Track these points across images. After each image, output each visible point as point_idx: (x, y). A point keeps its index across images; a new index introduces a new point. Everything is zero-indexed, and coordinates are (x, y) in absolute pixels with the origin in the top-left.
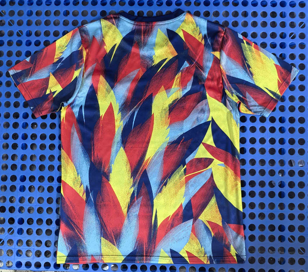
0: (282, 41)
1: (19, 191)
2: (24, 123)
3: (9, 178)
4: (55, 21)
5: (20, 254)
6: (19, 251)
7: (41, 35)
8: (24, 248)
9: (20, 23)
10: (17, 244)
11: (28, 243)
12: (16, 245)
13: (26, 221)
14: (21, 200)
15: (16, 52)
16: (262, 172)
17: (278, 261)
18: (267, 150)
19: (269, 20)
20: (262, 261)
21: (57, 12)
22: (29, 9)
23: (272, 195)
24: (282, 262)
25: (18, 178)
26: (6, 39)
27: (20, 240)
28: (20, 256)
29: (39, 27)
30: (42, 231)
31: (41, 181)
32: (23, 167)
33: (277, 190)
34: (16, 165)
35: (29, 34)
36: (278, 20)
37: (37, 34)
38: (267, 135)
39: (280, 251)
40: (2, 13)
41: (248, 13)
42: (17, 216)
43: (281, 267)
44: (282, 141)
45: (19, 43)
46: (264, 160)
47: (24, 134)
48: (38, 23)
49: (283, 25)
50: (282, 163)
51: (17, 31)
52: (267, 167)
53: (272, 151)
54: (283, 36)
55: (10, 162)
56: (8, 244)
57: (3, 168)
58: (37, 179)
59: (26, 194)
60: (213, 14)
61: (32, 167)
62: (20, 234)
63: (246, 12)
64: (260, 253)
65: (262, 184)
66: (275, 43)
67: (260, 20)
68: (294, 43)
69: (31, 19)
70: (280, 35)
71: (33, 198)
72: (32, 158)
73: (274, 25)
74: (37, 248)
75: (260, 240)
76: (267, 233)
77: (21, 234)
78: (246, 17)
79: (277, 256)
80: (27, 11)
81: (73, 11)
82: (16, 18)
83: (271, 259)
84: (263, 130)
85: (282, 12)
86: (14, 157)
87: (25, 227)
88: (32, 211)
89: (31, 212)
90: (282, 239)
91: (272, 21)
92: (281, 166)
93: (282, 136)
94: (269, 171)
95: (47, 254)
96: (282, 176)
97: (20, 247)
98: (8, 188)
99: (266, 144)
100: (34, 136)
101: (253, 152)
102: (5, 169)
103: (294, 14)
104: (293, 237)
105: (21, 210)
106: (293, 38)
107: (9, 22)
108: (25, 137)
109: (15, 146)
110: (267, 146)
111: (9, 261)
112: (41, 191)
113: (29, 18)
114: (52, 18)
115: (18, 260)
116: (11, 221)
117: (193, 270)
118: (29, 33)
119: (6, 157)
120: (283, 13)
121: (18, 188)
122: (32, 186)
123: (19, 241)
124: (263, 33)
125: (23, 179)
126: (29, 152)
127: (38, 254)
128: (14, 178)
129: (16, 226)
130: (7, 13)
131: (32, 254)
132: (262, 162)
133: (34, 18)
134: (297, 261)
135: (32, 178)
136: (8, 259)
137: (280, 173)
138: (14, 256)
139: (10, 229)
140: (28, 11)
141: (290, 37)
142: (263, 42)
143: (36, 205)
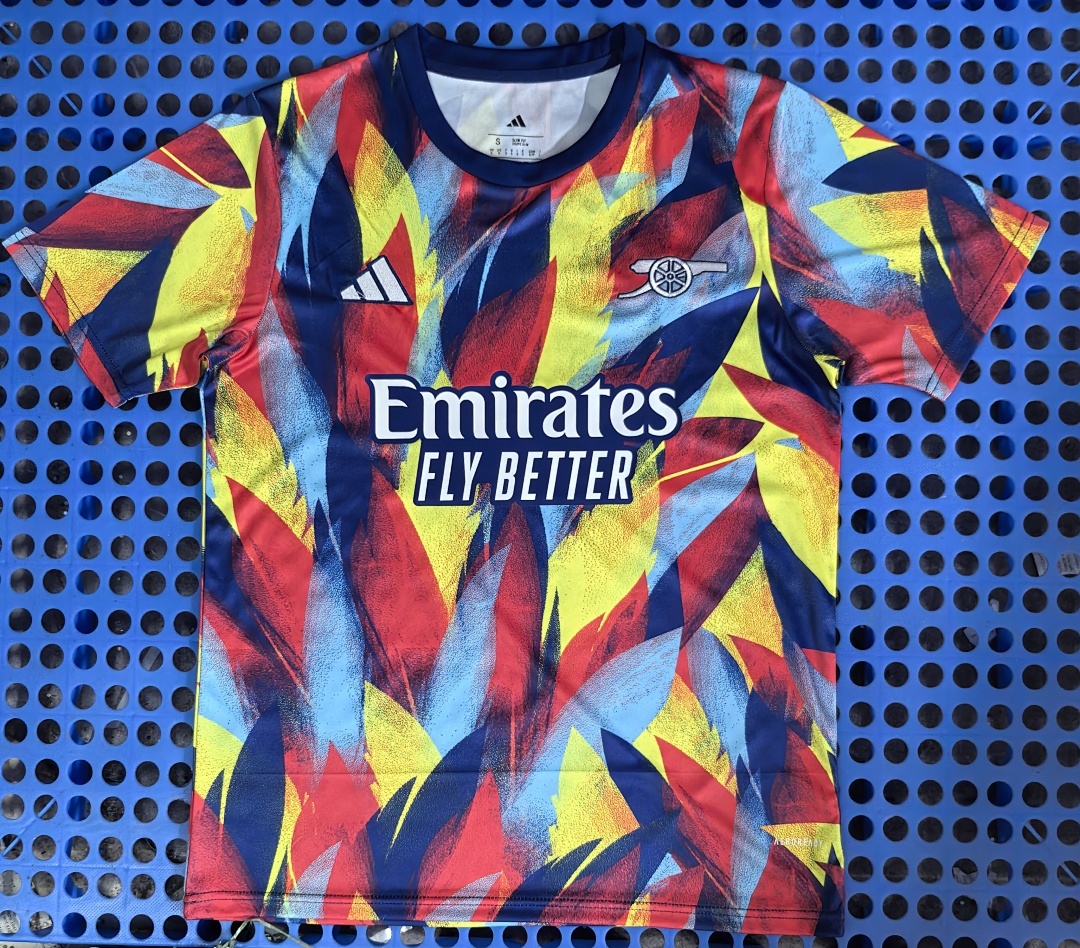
0: (1004, 130)
1: (73, 665)
2: (90, 426)
3: (37, 619)
4: (197, 59)
5: (79, 887)
6: (75, 877)
7: (147, 112)
8: (92, 868)
9: (71, 69)
10: (68, 853)
11: (107, 850)
12: (64, 854)
13: (97, 773)
14: (81, 696)
15: (57, 170)
16: (932, 599)
17: (988, 910)
18: (950, 519)
19: (956, 56)
20: (930, 908)
21: (201, 28)
22: (103, 19)
23: (965, 676)
24: (1000, 911)
25: (70, 621)
26: (21, 124)
27: (77, 838)
28: (80, 894)
29: (139, 80)
30: (155, 806)
31: (151, 629)
32: (87, 581)
33: (983, 659)
34: (60, 572)
35: (104, 107)
36: (990, 56)
37: (134, 108)
38: (951, 467)
39: (993, 875)
40: (5, 29)
41: (880, 30)
42: (65, 753)
43: (998, 930)
44: (1002, 488)
45: (70, 140)
46: (938, 553)
47: (88, 465)
48: (135, 68)
49: (1006, 73)
50: (1001, 564)
51: (60, 98)
52: (947, 579)
53: (967, 524)
54: (1005, 113)
55: (39, 565)
56: (35, 852)
57: (15, 582)
58: (136, 622)
59: (100, 678)
60: (758, 36)
61: (118, 581)
62: (77, 817)
63: (873, 27)
64: (922, 879)
65: (932, 639)
66: (979, 138)
67: (923, 56)
68: (1045, 138)
69: (114, 56)
70: (994, 110)
71: (123, 690)
72: (117, 547)
73: (972, 73)
74: (137, 868)
75: (921, 835)
76: (948, 811)
77: (82, 818)
78: (874, 46)
79: (984, 891)
80: (95, 25)
81: (259, 24)
82: (58, 51)
83: (962, 903)
84: (934, 447)
85: (1002, 28)
86: (53, 545)
87: (96, 792)
88: (118, 736)
89: (115, 741)
90: (999, 831)
91: (966, 61)
92: (998, 574)
93: (1001, 468)
94: (956, 593)
95: (174, 885)
96: (1002, 609)
97: (78, 864)
98: (35, 656)
99: (944, 497)
100: (123, 472)
101: (899, 524)
102: (22, 587)
103: (1043, 36)
104: (1039, 825)
105: (79, 731)
106: (1042, 120)
107: (32, 63)
108: (92, 474)
109: (56, 507)
110: (951, 505)
111: (38, 913)
112: (149, 667)
113: (103, 50)
114: (187, 51)
115: (72, 910)
116: (48, 771)
117: (686, 942)
118: (105, 102)
119: (27, 544)
120: (1006, 33)
121: (69, 655)
122: (119, 649)
123: (75, 843)
124: (936, 102)
125: (88, 622)
126: (106, 528)
127: (142, 885)
128: (53, 620)
129: (64, 790)
130: (27, 29)
131: (118, 886)
132: (933, 562)
133: (121, 51)
134: (1052, 911)
135: (119, 621)
136: (36, 904)
137: (992, 600)
138: (59, 897)
139: (41, 802)
140: (100, 25)
141: (1030, 116)
142: (934, 137)
143: (134, 716)
